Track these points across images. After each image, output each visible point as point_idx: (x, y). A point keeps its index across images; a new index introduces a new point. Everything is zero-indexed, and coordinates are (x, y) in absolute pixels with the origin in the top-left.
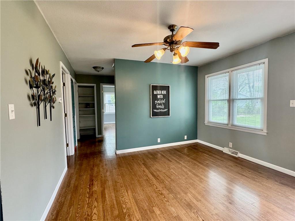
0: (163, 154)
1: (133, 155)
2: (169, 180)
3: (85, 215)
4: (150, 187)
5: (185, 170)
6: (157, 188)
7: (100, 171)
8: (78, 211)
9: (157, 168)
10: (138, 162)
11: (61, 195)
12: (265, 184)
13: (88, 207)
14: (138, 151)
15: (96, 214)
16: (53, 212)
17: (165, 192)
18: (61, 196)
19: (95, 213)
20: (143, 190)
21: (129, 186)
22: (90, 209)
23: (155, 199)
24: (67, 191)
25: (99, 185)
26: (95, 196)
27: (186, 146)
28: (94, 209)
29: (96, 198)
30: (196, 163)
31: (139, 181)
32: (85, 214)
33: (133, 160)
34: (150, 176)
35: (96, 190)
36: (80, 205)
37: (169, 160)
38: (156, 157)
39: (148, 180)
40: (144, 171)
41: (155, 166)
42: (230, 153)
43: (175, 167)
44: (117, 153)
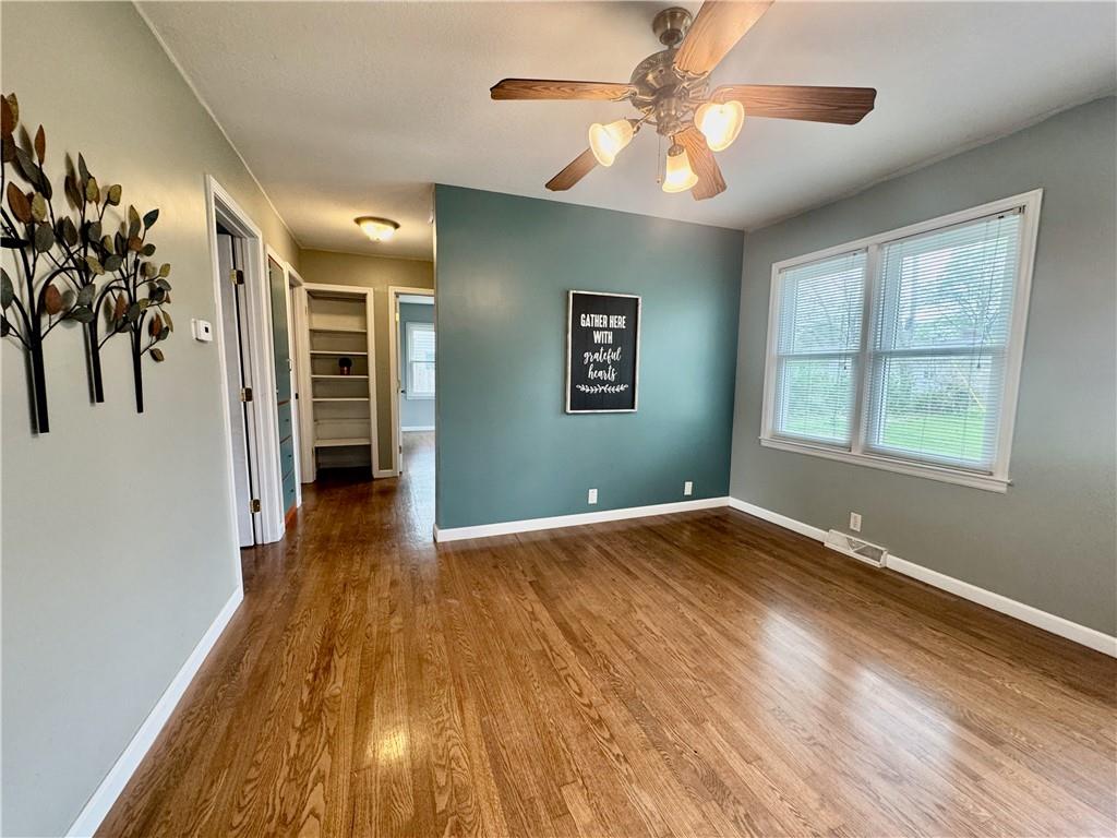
0: (608, 549)
1: (496, 548)
2: (630, 656)
3: (271, 817)
4: (555, 689)
5: (690, 616)
6: (580, 695)
7: (365, 609)
8: (244, 798)
9: (585, 604)
10: (515, 580)
11: (191, 713)
12: (1007, 685)
13: (289, 780)
14: (515, 534)
15: (317, 817)
16: (137, 798)
17: (614, 713)
18: (192, 717)
19: (313, 812)
20: (527, 703)
21: (472, 679)
22: (298, 786)
23: (574, 748)
24: (220, 694)
25: (354, 674)
26: (329, 722)
27: (689, 519)
28: (312, 790)
29: (331, 732)
30: (730, 587)
31: (510, 657)
32: (269, 813)
33: (496, 567)
34: (556, 636)
35: (335, 697)
36: (257, 764)
37: (629, 572)
38: (579, 557)
39: (547, 656)
40: (533, 616)
41: (578, 595)
42: (851, 553)
43: (651, 603)
44: (439, 540)
